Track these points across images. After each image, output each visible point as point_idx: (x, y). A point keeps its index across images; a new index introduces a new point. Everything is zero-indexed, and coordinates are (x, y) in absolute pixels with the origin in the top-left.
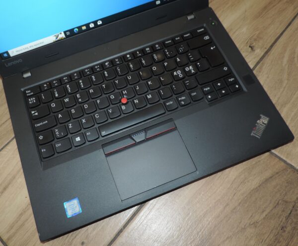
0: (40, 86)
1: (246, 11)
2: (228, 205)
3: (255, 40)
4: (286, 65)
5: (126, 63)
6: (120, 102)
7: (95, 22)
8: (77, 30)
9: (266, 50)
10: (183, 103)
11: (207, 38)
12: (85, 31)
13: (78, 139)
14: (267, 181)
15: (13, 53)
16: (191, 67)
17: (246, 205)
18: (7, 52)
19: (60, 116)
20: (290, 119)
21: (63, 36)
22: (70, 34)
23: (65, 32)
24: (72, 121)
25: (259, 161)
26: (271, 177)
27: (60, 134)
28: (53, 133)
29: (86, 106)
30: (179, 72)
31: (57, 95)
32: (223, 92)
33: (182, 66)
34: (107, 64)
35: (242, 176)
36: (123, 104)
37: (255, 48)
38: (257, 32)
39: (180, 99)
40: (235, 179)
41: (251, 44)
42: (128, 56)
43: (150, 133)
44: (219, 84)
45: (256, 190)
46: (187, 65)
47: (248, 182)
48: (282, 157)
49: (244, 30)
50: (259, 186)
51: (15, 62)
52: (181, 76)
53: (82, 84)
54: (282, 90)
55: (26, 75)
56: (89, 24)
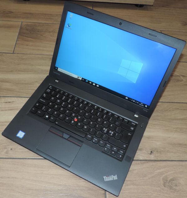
0: (56, 88)
1: (169, 137)
3: (157, 151)
4: (156, 173)
5: (92, 109)
6: (74, 119)
7: (96, 84)
8: (87, 81)
9: (156, 159)
10: (94, 141)
11: (132, 129)
12: (90, 84)
13: (47, 116)
15: (59, 70)
16: (112, 133)
18: (57, 68)
19: (51, 104)
21: (81, 79)
22: (84, 80)
23: (82, 78)
24: (52, 109)
25: (97, 191)
27: (44, 109)
28: (43, 107)
29: (62, 109)
30: (106, 130)
31: (57, 96)
32: (113, 153)
33: (109, 128)
34: (85, 102)
36: (74, 121)
37: (152, 154)
38: (162, 150)
39: (94, 139)
40: (81, 186)
41: (153, 151)
42: (96, 107)
43: (71, 139)
44: (115, 148)
46: (112, 131)
49: (158, 143)
51: (57, 73)
52: (105, 132)
53: (69, 101)
54: (141, 179)
55: (56, 81)
56: (94, 83)
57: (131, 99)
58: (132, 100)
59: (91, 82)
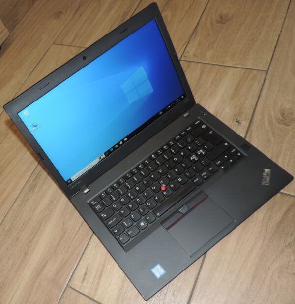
0: (99, 196)
2: (265, 238)
3: (239, 115)
5: (154, 162)
6: (161, 189)
7: (123, 140)
8: (112, 149)
9: (249, 121)
10: (206, 177)
11: (204, 126)
12: (117, 148)
13: (142, 224)
14: (286, 213)
15: (74, 178)
16: (201, 151)
17: (278, 234)
18: (70, 180)
19: (122, 212)
20: (286, 166)
21: (104, 156)
22: (108, 153)
23: (105, 154)
24: (132, 213)
25: (275, 201)
26: (288, 210)
27: (128, 224)
28: (123, 225)
29: (138, 200)
30: (194, 156)
31: (114, 199)
32: (231, 161)
33: (194, 152)
34: (140, 166)
35: (268, 215)
36: (164, 191)
37: (240, 122)
38: (238, 109)
39: (202, 175)
40: (263, 219)
41: (237, 119)
42: (153, 156)
44: (226, 156)
45: (281, 222)
46: (198, 150)
47: (273, 218)
48: (290, 194)
49: (227, 110)
50: (282, 219)
51: (76, 185)
52: (196, 159)
53: (128, 185)
54: (272, 146)
55: (85, 192)
56: (119, 142)
57: (165, 108)
58: (167, 108)
59: (116, 145)
